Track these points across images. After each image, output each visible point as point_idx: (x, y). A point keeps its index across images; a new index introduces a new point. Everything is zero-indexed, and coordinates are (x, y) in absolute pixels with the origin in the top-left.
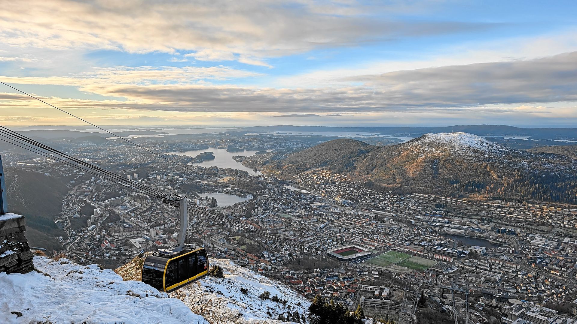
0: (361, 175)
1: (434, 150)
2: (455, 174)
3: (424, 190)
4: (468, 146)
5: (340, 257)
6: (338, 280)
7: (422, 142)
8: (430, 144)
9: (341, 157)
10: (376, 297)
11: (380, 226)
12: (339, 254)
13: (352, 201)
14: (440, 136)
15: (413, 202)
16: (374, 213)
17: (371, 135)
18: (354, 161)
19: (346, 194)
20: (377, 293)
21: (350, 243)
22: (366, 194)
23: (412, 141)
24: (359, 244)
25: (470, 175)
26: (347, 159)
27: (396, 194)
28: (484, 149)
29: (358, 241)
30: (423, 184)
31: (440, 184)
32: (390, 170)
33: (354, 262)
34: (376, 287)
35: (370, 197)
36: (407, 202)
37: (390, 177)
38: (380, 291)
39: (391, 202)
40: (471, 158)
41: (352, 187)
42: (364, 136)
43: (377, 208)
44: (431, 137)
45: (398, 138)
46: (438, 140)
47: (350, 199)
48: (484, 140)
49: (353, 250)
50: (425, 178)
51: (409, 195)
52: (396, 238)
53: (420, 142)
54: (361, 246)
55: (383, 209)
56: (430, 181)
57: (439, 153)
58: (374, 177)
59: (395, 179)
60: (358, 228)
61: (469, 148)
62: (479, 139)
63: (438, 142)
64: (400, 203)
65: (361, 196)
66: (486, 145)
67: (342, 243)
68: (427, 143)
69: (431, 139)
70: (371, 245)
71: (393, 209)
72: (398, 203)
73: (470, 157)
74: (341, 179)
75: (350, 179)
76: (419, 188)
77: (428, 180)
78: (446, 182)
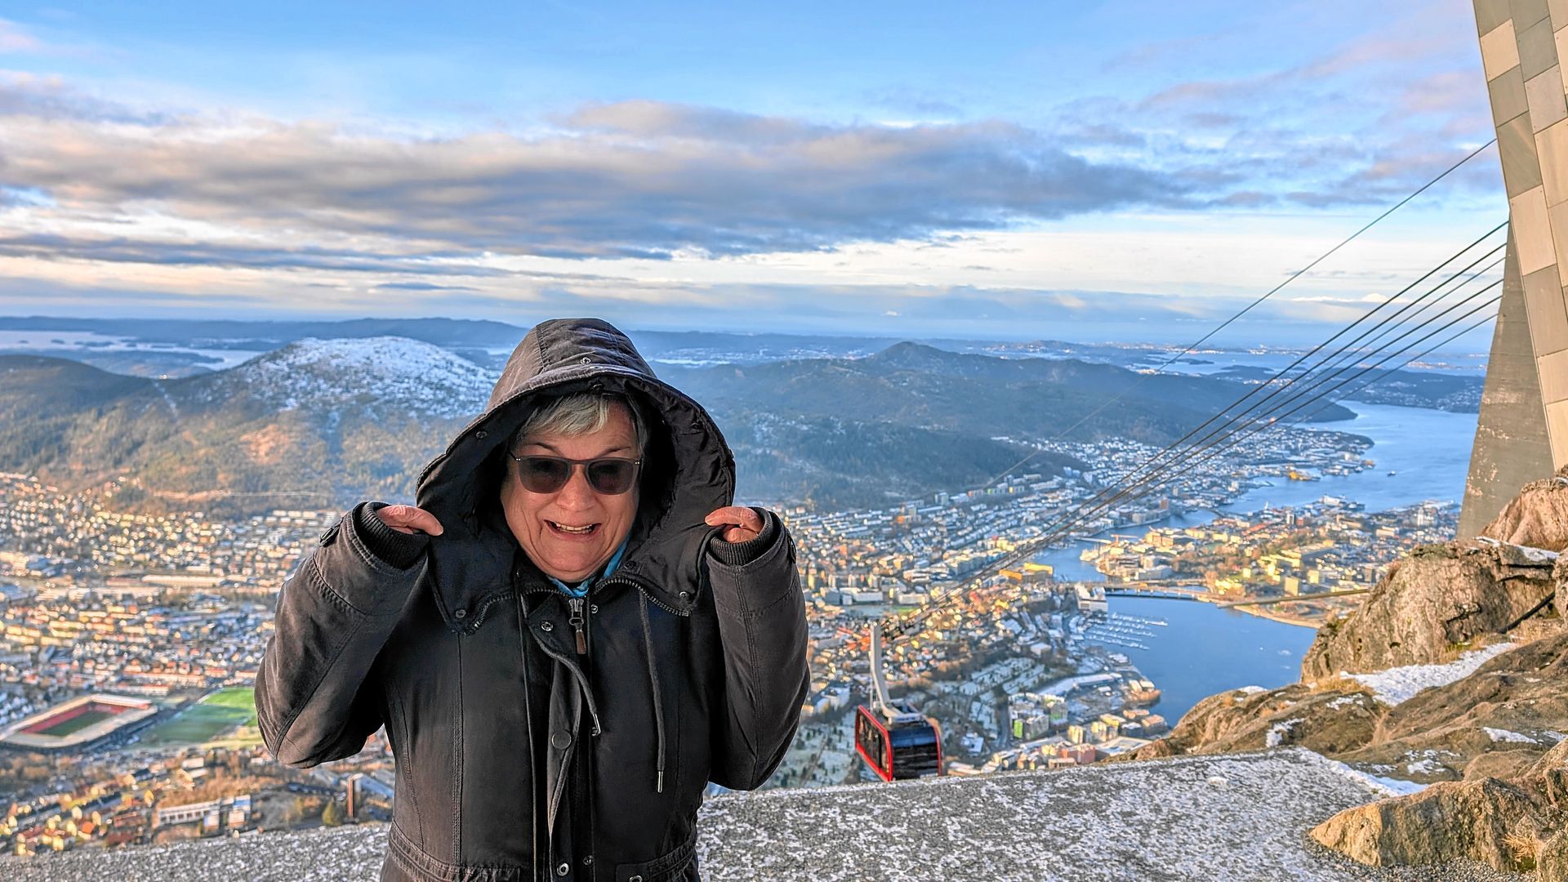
0: (91, 472)
1: (324, 386)
2: (387, 448)
3: (303, 499)
4: (416, 374)
5: (48, 742)
6: (66, 815)
7: (288, 365)
8: (310, 369)
9: (8, 416)
10: (211, 835)
11: (177, 620)
12: (44, 732)
13: (67, 556)
14: (338, 347)
15: (275, 536)
16: (151, 584)
17: (108, 344)
18: (64, 427)
19: (40, 538)
20: (212, 821)
21: (78, 692)
22: (117, 531)
23: (256, 361)
24: (113, 689)
25: (426, 449)
26: (32, 421)
27: (218, 518)
28: (457, 381)
29: (106, 679)
30: (301, 482)
31: (348, 480)
32: (193, 449)
33: (101, 747)
34: (206, 805)
35: (129, 538)
36: (257, 539)
37: (197, 469)
38: (221, 815)
39: (204, 546)
40: (425, 405)
41: (61, 512)
42: (79, 347)
43: (163, 568)
44: (313, 351)
45: (202, 353)
46: (333, 357)
47: (58, 550)
48: (452, 357)
49: (91, 714)
50: (305, 466)
51: (260, 519)
52: (233, 648)
53: (282, 365)
54: (122, 694)
55: (181, 568)
56: (321, 473)
57: (341, 393)
58: (143, 475)
59: (213, 475)
60: (103, 641)
61: (419, 378)
62: (440, 354)
63: (334, 362)
64: (236, 543)
65: (97, 537)
66: (461, 371)
67: (47, 698)
68: (301, 367)
69: (314, 356)
70: (154, 684)
71: (212, 564)
72: (227, 544)
73: (423, 401)
74: (18, 489)
75: (50, 484)
76: (288, 497)
77: (315, 471)
78: (364, 472)
